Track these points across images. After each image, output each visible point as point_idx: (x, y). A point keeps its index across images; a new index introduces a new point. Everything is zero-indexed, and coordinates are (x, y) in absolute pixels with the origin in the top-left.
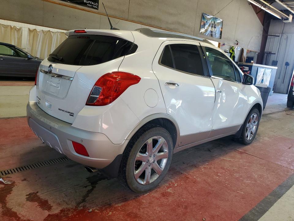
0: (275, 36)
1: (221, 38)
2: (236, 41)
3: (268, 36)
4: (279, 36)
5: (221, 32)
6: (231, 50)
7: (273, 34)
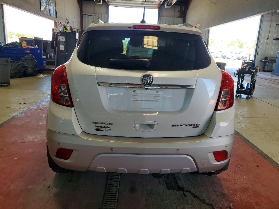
0: (89, 15)
1: (56, 17)
2: (66, 20)
3: (83, 15)
4: (92, 16)
5: (56, 10)
6: (65, 29)
7: (86, 14)
